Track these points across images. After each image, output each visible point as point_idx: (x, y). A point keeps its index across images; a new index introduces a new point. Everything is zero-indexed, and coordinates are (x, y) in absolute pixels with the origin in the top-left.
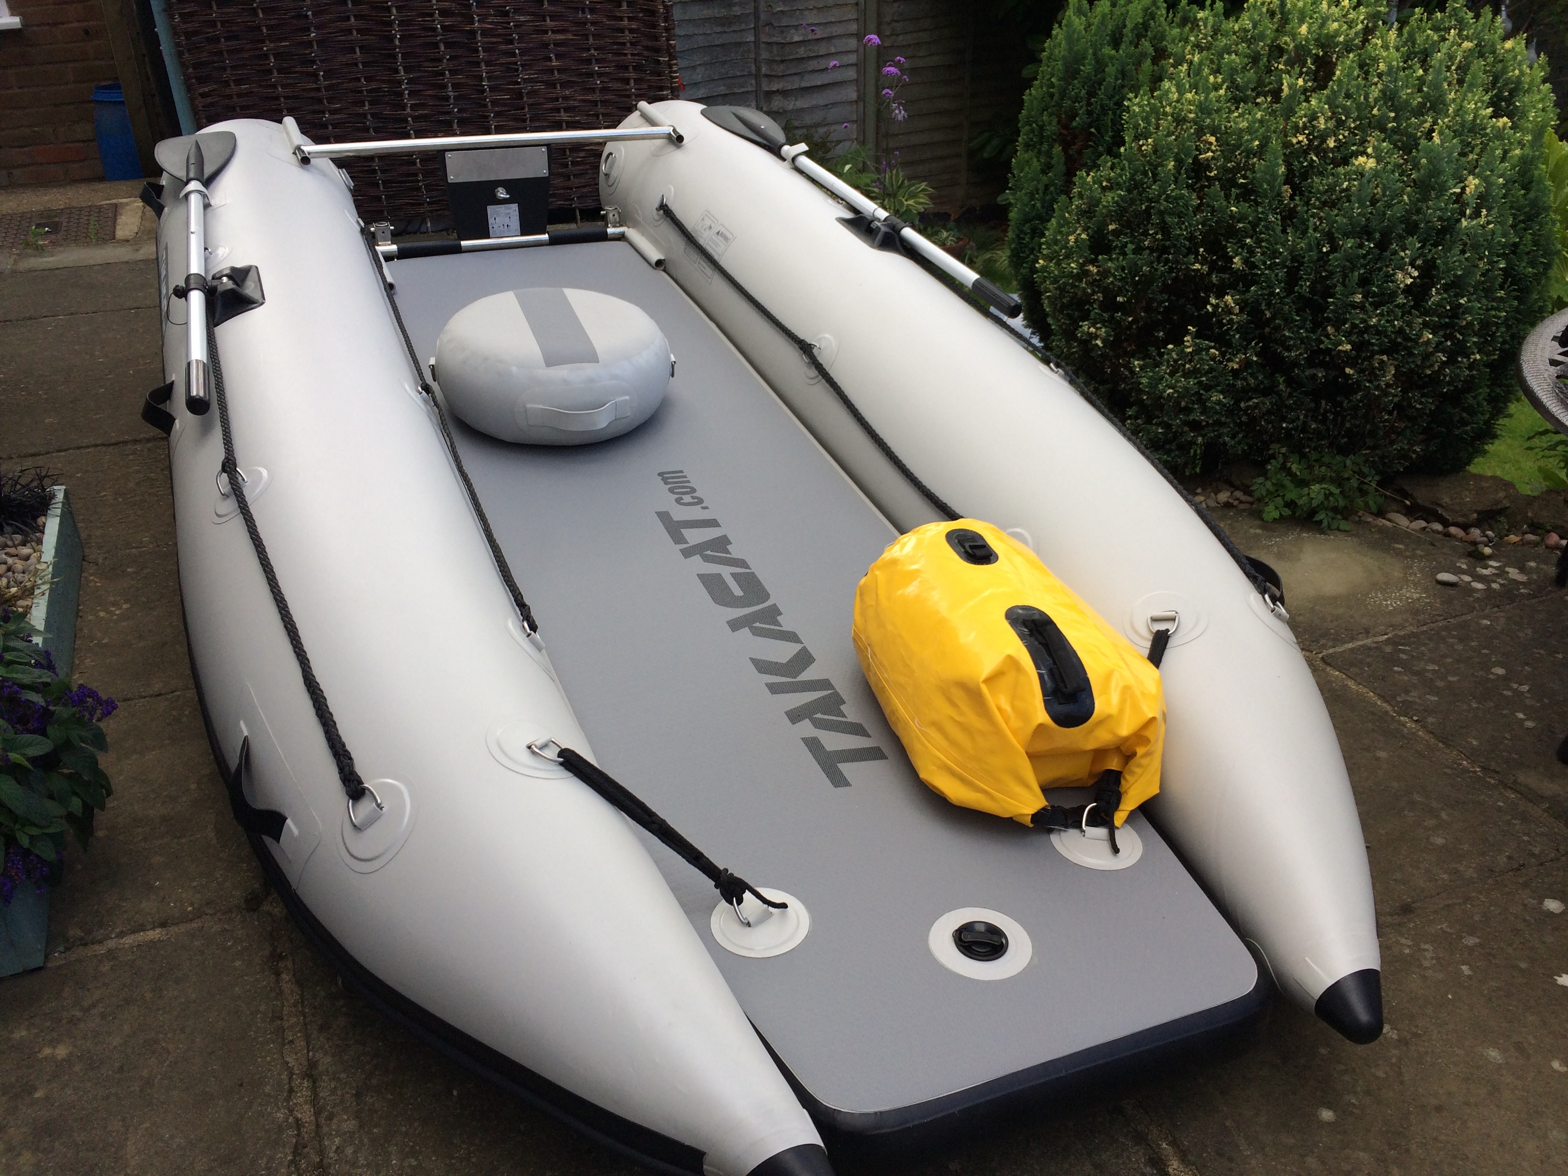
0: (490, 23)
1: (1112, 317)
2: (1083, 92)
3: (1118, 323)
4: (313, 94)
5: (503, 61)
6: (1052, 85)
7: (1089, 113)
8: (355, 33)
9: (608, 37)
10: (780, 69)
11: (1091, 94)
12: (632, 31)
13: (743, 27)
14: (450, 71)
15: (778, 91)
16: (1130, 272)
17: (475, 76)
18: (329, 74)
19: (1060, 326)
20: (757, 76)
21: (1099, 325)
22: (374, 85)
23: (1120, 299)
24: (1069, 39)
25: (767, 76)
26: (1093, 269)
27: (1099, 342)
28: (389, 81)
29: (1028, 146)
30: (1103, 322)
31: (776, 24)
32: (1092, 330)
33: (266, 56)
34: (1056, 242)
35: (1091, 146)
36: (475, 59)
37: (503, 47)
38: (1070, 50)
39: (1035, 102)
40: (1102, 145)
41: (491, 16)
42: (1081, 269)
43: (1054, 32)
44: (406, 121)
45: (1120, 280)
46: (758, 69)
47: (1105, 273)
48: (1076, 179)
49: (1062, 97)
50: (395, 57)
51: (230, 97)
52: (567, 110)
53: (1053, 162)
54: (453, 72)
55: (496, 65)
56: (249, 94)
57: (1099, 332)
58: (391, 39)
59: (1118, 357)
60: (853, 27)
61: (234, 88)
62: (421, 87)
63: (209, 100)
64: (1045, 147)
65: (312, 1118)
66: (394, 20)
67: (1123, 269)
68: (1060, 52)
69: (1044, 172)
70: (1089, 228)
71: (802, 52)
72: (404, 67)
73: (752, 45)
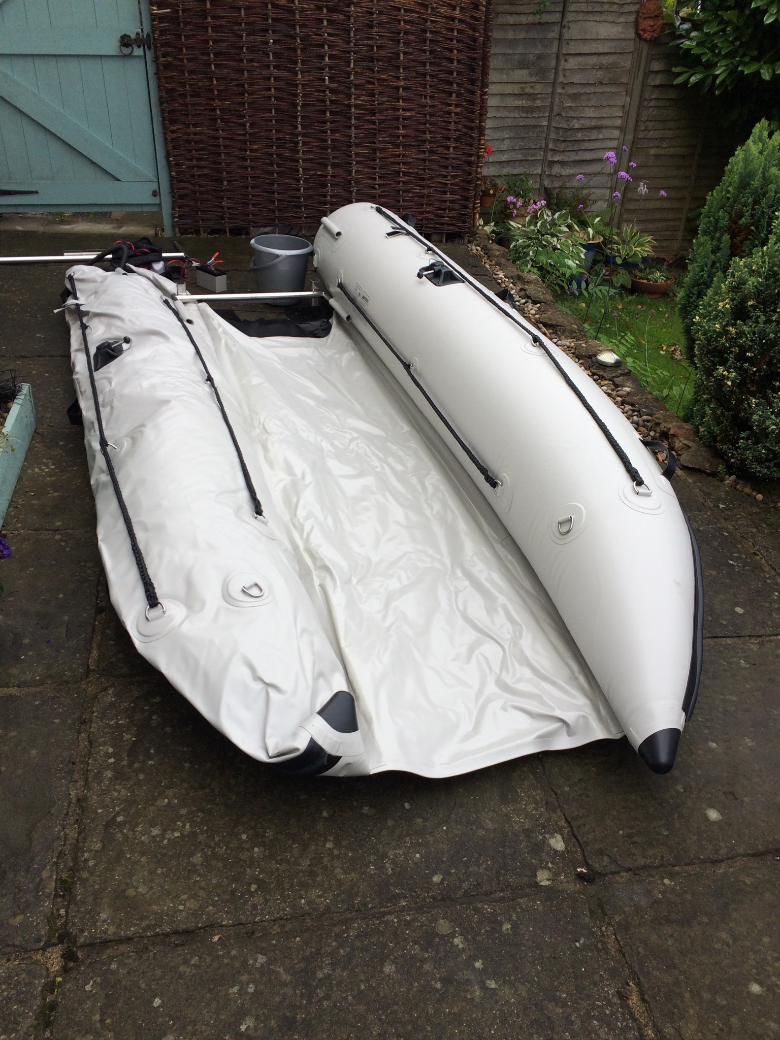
0: (361, 100)
1: (742, 367)
2: (750, 200)
3: (746, 371)
4: (240, 138)
5: (366, 127)
6: (728, 192)
7: (752, 216)
8: (273, 99)
9: (440, 116)
10: (562, 146)
11: (756, 202)
12: (456, 114)
13: (541, 115)
14: (331, 130)
15: (558, 161)
16: (759, 337)
17: (346, 135)
18: (252, 125)
19: (704, 366)
20: (546, 150)
21: (732, 370)
22: (281, 135)
23: (749, 354)
24: (746, 160)
25: (551, 150)
26: (732, 330)
27: (729, 383)
28: (292, 134)
29: (705, 232)
30: (735, 368)
31: (564, 115)
32: (725, 373)
33: (214, 110)
34: (710, 306)
35: (750, 239)
36: (349, 124)
37: (368, 117)
38: (746, 168)
39: (715, 202)
40: (758, 240)
41: (364, 95)
42: (724, 329)
43: (736, 153)
44: (298, 162)
45: (751, 341)
46: (547, 145)
47: (741, 334)
48: (731, 262)
49: (735, 202)
50: (296, 117)
51: (189, 134)
52: (404, 164)
53: (722, 246)
54: (333, 131)
55: (361, 129)
56: (201, 133)
57: (730, 375)
58: (295, 105)
59: (742, 393)
60: (618, 122)
61: (192, 129)
62: (310, 140)
63: (175, 135)
64: (718, 235)
65: (76, 835)
66: (300, 93)
67: (754, 333)
68: (738, 169)
69: (713, 252)
70: (735, 299)
71: (579, 136)
72: (302, 125)
73: (546, 128)
